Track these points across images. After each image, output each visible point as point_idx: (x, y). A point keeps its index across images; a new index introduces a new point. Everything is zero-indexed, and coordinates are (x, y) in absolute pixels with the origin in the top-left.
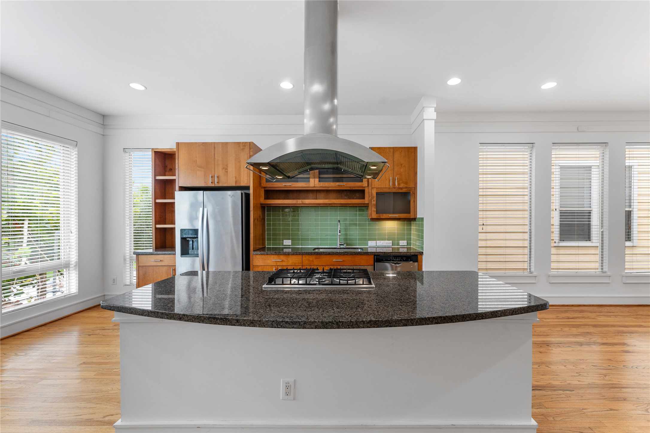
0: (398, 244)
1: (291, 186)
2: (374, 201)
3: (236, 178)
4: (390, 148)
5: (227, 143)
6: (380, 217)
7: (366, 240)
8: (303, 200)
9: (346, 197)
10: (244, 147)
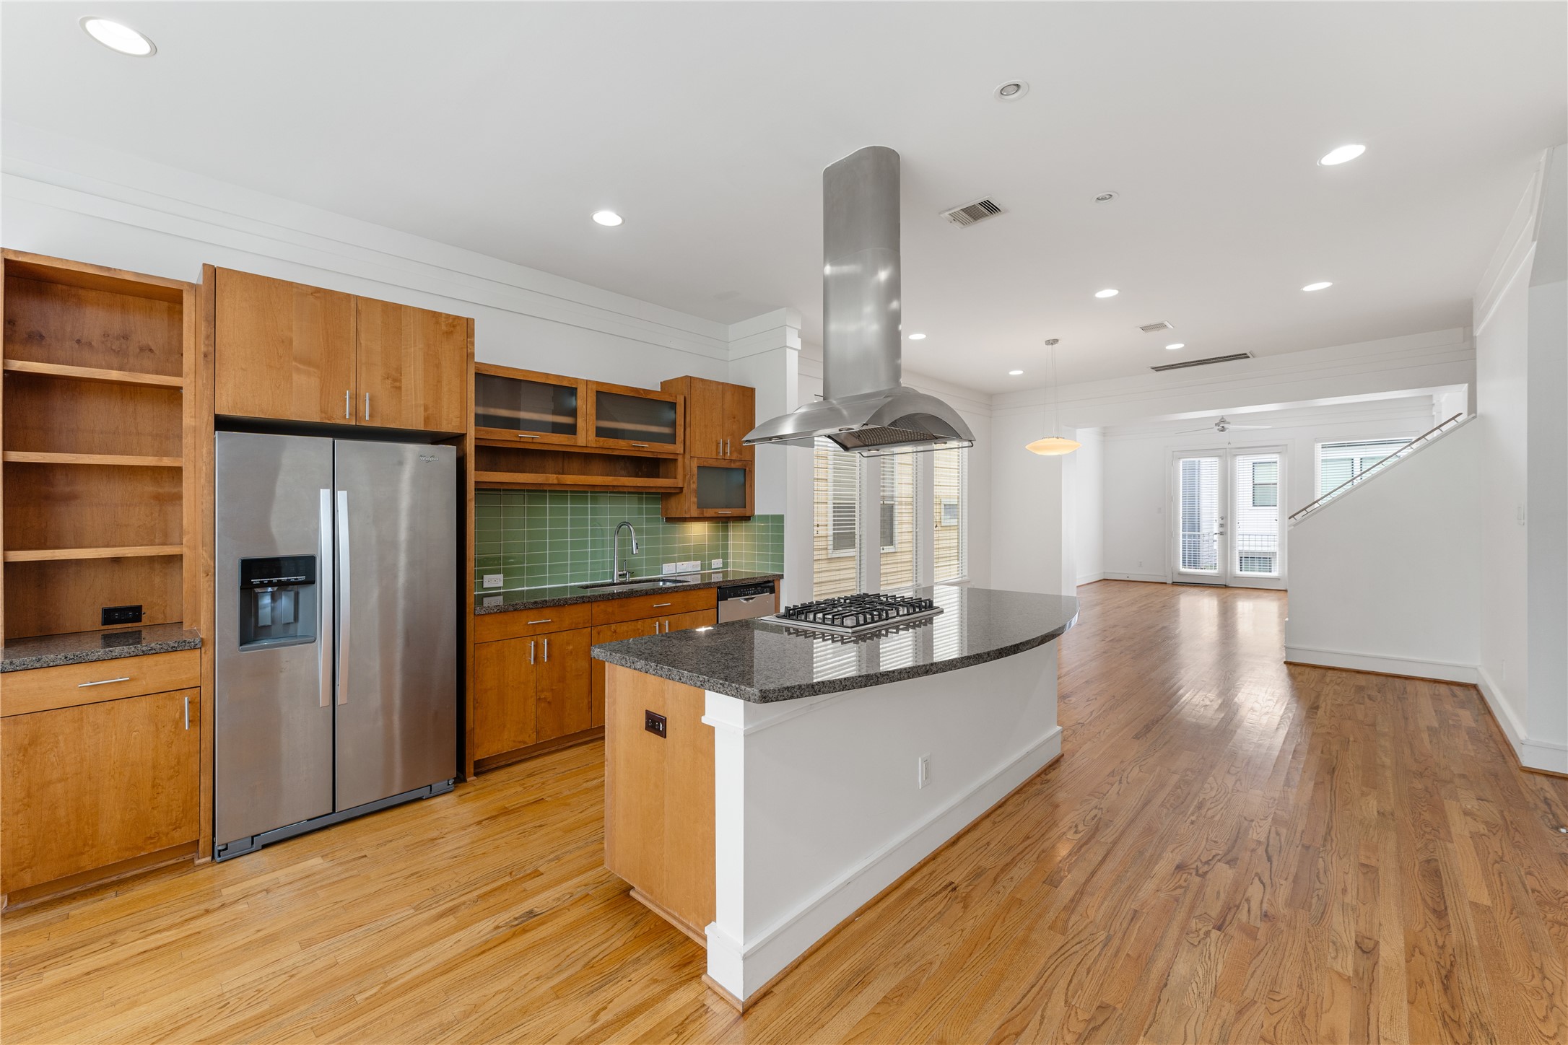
0: (710, 568)
1: (534, 441)
2: (694, 482)
3: (426, 409)
4: (718, 383)
5: (398, 308)
6: (703, 514)
7: (658, 563)
8: (560, 476)
9: (623, 472)
10: (452, 329)
